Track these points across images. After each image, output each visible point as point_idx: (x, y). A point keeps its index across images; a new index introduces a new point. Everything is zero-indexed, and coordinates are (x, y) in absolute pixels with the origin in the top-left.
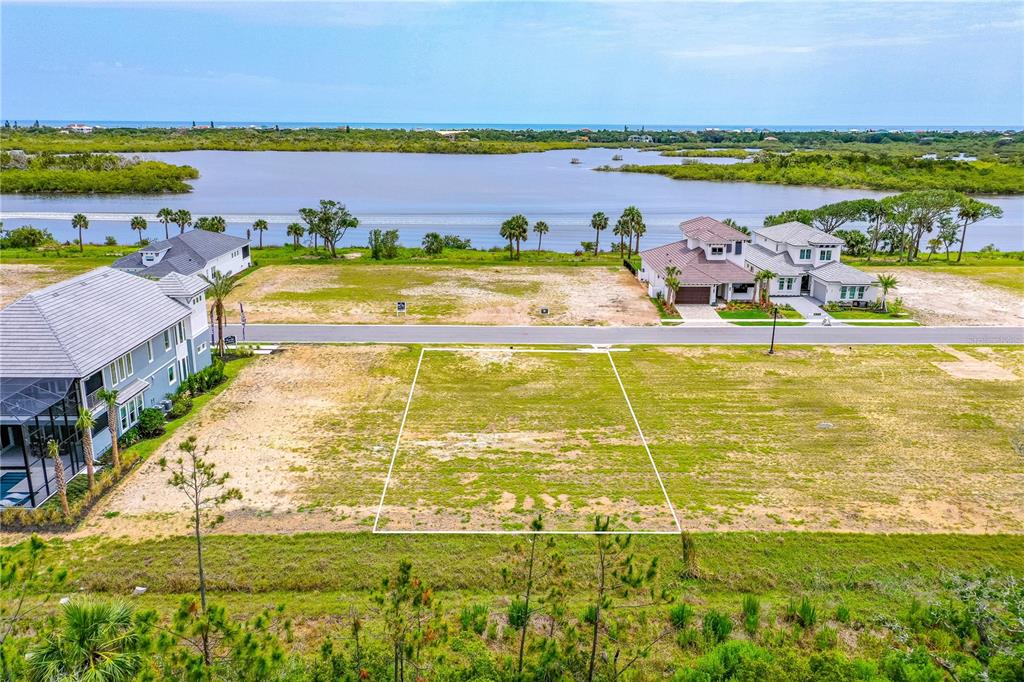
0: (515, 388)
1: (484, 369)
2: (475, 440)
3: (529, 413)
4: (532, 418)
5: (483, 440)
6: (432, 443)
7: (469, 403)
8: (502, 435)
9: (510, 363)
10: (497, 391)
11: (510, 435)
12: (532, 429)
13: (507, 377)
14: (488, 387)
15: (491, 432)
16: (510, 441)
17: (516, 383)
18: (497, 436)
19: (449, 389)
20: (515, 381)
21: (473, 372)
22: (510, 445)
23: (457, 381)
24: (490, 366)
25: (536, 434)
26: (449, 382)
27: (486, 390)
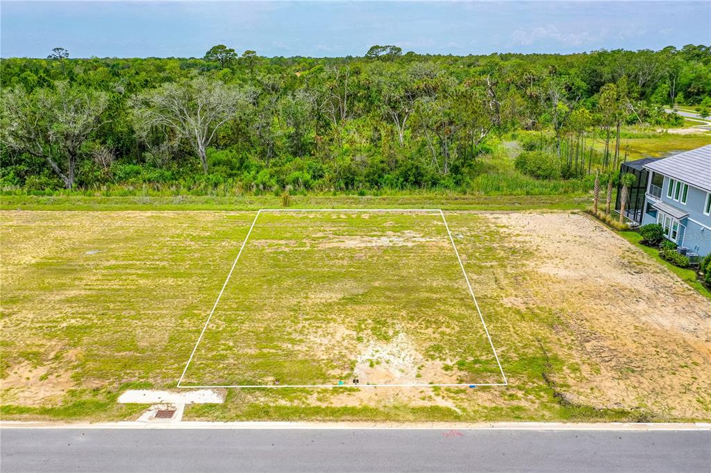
0: (355, 291)
1: (398, 327)
2: (390, 241)
3: (345, 263)
4: (342, 259)
5: (384, 241)
6: (423, 240)
7: (404, 273)
8: (369, 245)
9: (359, 339)
10: (376, 288)
11: (363, 245)
12: (346, 250)
13: (364, 311)
14: (388, 293)
15: (379, 248)
16: (363, 242)
17: (353, 300)
18: (374, 244)
19: (431, 290)
20: (357, 303)
21: (412, 319)
22: (363, 239)
23: (429, 303)
24: (391, 333)
25: (342, 246)
26: (439, 300)
27: (389, 290)
